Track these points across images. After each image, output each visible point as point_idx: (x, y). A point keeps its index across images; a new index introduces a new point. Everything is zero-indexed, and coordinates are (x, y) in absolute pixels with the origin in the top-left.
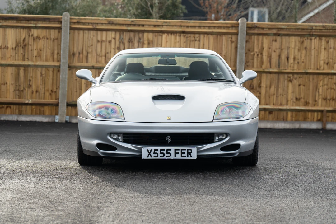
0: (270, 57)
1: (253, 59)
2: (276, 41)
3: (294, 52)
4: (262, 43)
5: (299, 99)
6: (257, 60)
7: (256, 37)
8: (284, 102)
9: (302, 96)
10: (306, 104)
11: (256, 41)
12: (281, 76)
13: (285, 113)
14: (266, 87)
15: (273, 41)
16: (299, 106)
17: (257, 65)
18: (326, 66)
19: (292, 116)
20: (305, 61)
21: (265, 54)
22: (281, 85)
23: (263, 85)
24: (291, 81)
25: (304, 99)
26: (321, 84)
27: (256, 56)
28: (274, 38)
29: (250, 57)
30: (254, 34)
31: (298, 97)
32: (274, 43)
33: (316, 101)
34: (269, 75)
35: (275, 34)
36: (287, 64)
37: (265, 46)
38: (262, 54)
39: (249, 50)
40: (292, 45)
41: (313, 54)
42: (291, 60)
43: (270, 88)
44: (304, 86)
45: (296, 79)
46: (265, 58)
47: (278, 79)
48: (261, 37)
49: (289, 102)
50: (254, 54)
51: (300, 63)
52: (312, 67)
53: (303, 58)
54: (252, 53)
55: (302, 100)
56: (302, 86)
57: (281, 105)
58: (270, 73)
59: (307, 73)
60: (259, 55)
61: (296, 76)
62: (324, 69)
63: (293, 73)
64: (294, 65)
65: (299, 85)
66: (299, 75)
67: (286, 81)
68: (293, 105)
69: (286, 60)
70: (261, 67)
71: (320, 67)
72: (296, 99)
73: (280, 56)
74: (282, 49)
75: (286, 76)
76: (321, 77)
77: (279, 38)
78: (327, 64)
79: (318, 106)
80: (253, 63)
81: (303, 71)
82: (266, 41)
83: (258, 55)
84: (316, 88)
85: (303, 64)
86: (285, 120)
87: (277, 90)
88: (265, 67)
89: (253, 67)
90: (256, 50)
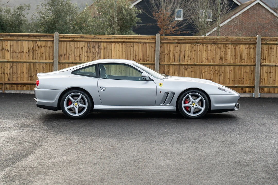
0: (174, 56)
1: (165, 57)
2: (177, 46)
3: (188, 53)
4: (170, 48)
6: (167, 58)
7: (166, 44)
11: (166, 47)
12: (181, 67)
14: (172, 73)
15: (176, 46)
17: (167, 60)
18: (206, 61)
20: (194, 58)
21: (171, 54)
22: (181, 72)
24: (186, 69)
26: (204, 71)
27: (166, 55)
29: (163, 56)
30: (165, 43)
32: (176, 48)
34: (174, 66)
35: (177, 43)
36: (184, 59)
37: (172, 49)
38: (169, 54)
39: (162, 52)
40: (187, 49)
41: (199, 54)
42: (186, 58)
43: (175, 73)
44: (194, 72)
45: (189, 68)
46: (171, 56)
47: (179, 68)
48: (169, 44)
50: (165, 54)
51: (191, 59)
52: (199, 61)
53: (193, 56)
54: (164, 54)
56: (193, 72)
58: (175, 65)
59: (195, 65)
60: (168, 55)
61: (189, 66)
62: (205, 63)
63: (188, 65)
64: (188, 60)
65: (191, 72)
66: (191, 66)
67: (184, 69)
69: (183, 57)
70: (169, 61)
71: (203, 61)
73: (180, 55)
74: (181, 51)
75: (184, 66)
76: (204, 67)
77: (179, 45)
78: (207, 59)
80: (165, 59)
81: (193, 64)
82: (172, 47)
83: (167, 55)
84: (201, 73)
85: (193, 60)
87: (179, 75)
88: (172, 62)
89: (165, 61)
90: (166, 52)
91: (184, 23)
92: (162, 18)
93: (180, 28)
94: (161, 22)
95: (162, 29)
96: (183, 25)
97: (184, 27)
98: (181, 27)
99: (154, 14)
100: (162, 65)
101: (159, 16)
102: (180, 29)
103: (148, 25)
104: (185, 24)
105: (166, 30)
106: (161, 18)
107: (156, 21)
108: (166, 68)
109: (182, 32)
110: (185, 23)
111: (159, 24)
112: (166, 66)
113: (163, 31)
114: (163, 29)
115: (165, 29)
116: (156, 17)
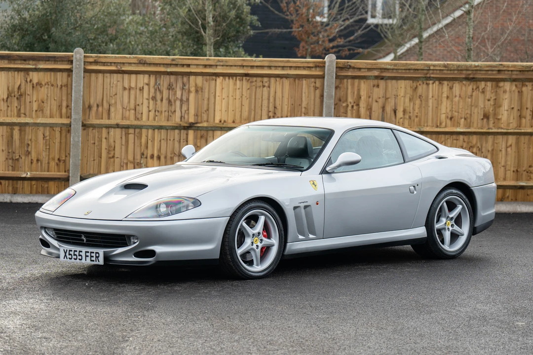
0: (370, 110)
1: (346, 113)
2: (378, 86)
3: (404, 103)
4: (359, 90)
6: (352, 114)
7: (349, 81)
11: (350, 87)
15: (374, 86)
18: (449, 122)
20: (419, 114)
21: (363, 105)
27: (350, 106)
28: (376, 82)
29: (342, 111)
30: (347, 77)
32: (376, 89)
35: (377, 77)
36: (393, 118)
37: (363, 93)
38: (358, 105)
39: (340, 100)
40: (402, 93)
41: (430, 104)
42: (400, 114)
46: (363, 111)
48: (356, 81)
50: (347, 106)
51: (412, 119)
52: (430, 123)
53: (417, 110)
54: (344, 105)
59: (422, 133)
60: (355, 107)
62: (446, 127)
64: (404, 121)
69: (393, 113)
71: (441, 124)
73: (384, 108)
74: (387, 99)
76: (443, 137)
77: (382, 83)
78: (451, 119)
81: (417, 130)
82: (364, 86)
83: (353, 107)
85: (416, 120)
90: (350, 99)
91: (357, 28)
92: (304, 16)
93: (348, 39)
94: (302, 26)
95: (302, 44)
96: (356, 35)
97: (357, 38)
98: (352, 38)
99: (285, 7)
101: (297, 11)
102: (348, 44)
103: (270, 34)
104: (360, 32)
105: (312, 46)
106: (302, 15)
107: (287, 24)
109: (354, 50)
110: (359, 28)
111: (295, 30)
113: (307, 47)
114: (306, 42)
115: (312, 44)
116: (288, 13)
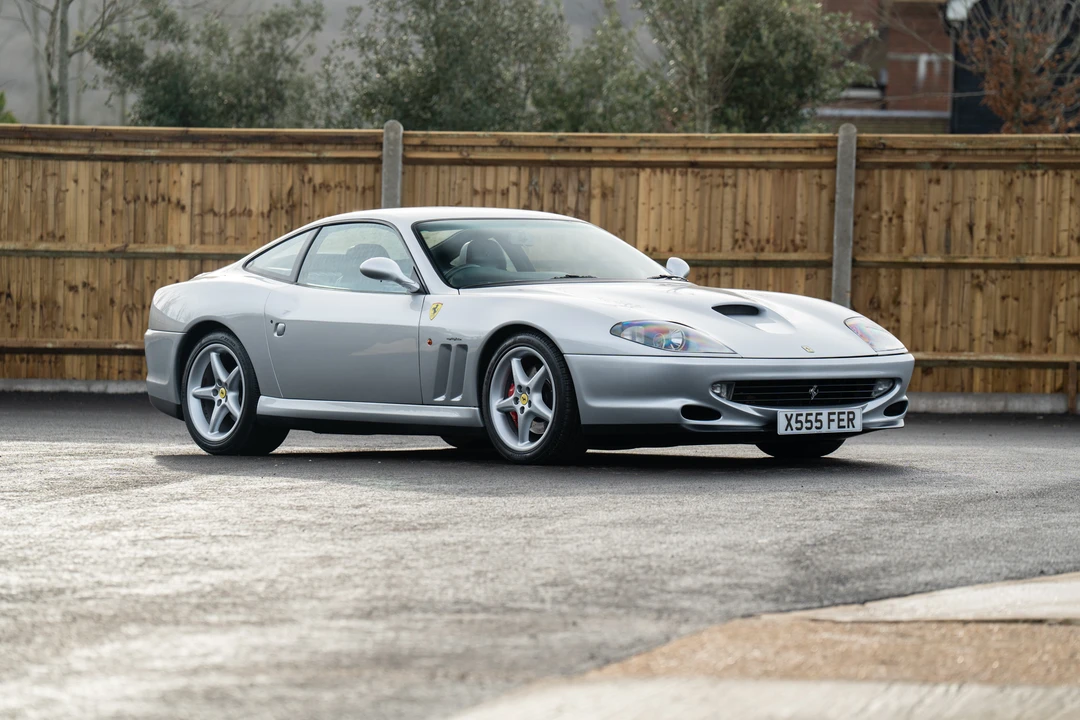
0: (922, 224)
1: (878, 231)
2: (938, 181)
3: (988, 212)
4: (902, 189)
5: (1005, 334)
6: (889, 233)
7: (884, 172)
8: (963, 343)
9: (1012, 326)
10: (1024, 346)
11: (885, 184)
12: (955, 275)
13: (965, 371)
14: (914, 305)
15: (930, 181)
16: (1004, 351)
17: (889, 246)
18: (1075, 246)
19: (984, 380)
20: (1017, 233)
21: (909, 216)
22: (953, 299)
23: (906, 298)
24: (980, 287)
25: (1017, 333)
26: (1063, 294)
27: (886, 219)
28: (934, 173)
29: (870, 226)
30: (879, 166)
31: (1000, 329)
32: (934, 188)
33: (1049, 339)
34: (920, 272)
35: (935, 165)
36: (968, 241)
37: (911, 196)
38: (901, 217)
39: (867, 208)
40: (983, 193)
41: (1039, 214)
42: (980, 232)
43: (925, 305)
44: (1017, 299)
45: (993, 282)
46: (910, 227)
47: (947, 283)
48: (897, 173)
49: (976, 343)
50: (881, 219)
51: (1004, 240)
52: (1038, 248)
53: (1013, 225)
54: (875, 216)
55: (1013, 337)
56: (1011, 302)
57: (955, 350)
58: (924, 266)
59: (1023, 267)
60: (895, 221)
61: (993, 273)
62: (1069, 255)
63: (986, 267)
64: (988, 244)
65: (1004, 298)
66: (1002, 272)
67: (967, 287)
68: (987, 351)
69: (967, 233)
70: (900, 251)
71: (1059, 249)
72: (996, 333)
73: (949, 222)
74: (955, 204)
75: (967, 273)
76: (1063, 275)
77: (946, 175)
79: (1055, 352)
80: (878, 241)
81: (1013, 261)
82: (911, 183)
83: (890, 220)
84: (1050, 304)
85: (1012, 243)
86: (965, 390)
87: (944, 312)
88: (909, 251)
89: (878, 250)
90: (886, 207)
100: (868, 267)
108: (883, 282)
112: (883, 271)
